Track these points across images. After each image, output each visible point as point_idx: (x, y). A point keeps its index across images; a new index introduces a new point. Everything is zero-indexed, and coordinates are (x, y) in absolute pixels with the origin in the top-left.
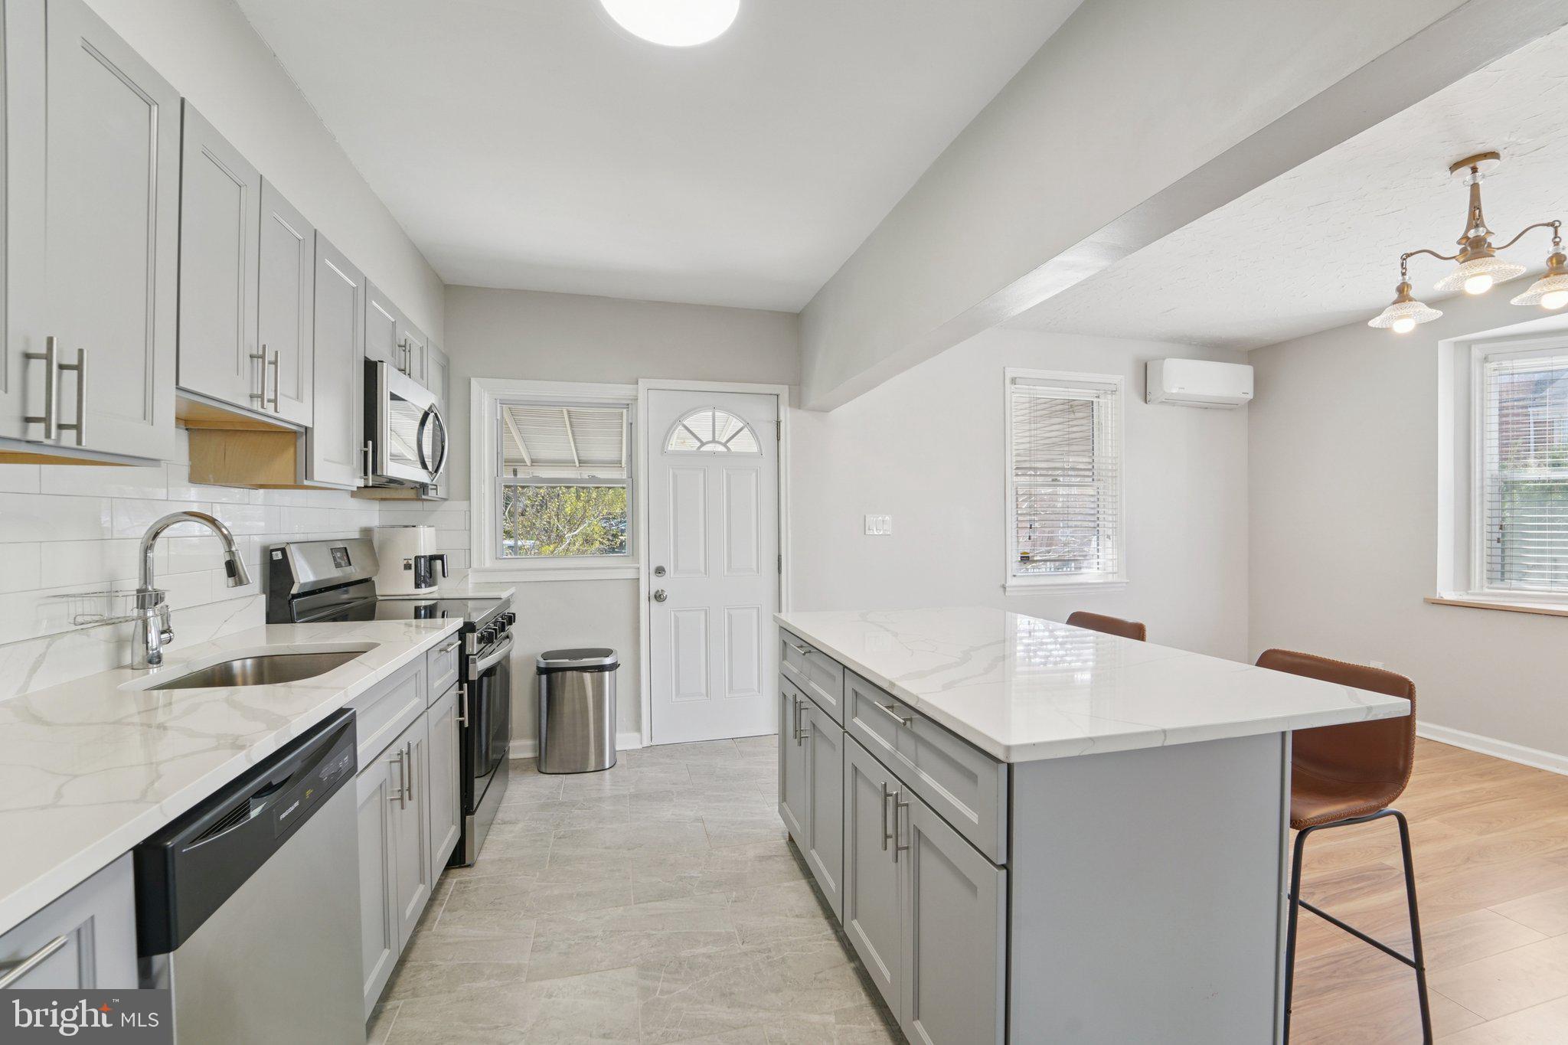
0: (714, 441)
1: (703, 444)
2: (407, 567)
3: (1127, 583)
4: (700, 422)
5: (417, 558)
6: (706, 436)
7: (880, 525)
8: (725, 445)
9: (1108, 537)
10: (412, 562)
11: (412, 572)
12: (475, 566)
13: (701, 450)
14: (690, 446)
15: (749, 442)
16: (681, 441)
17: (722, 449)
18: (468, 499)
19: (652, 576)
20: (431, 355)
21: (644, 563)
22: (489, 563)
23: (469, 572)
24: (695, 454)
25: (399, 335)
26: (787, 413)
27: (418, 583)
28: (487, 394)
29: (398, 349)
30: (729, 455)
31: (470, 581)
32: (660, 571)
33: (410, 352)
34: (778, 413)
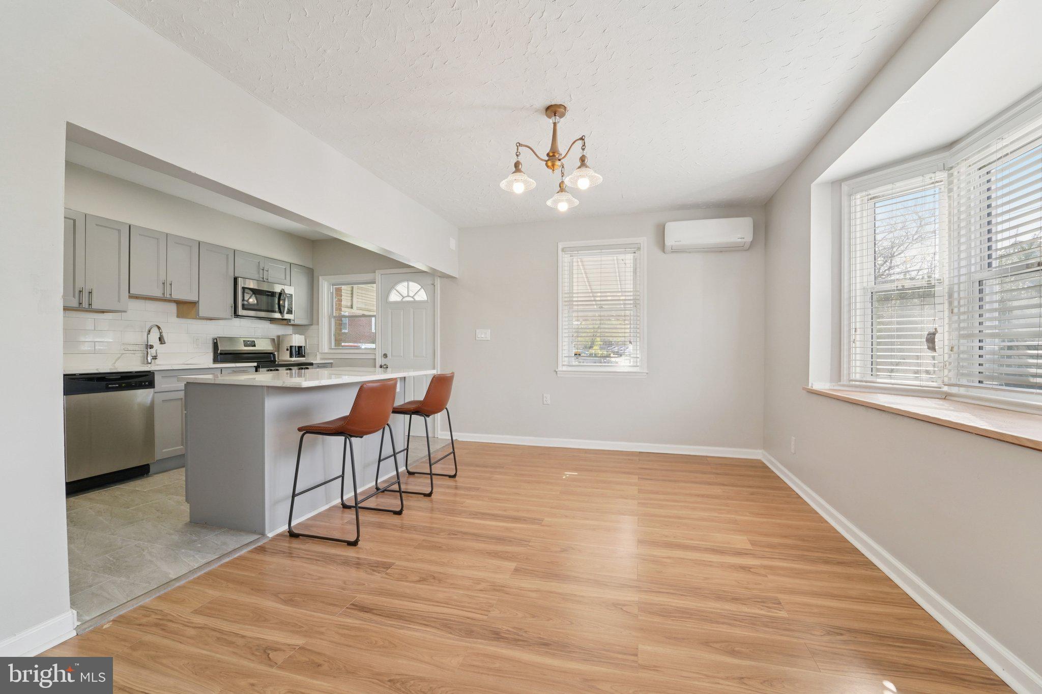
0: (408, 296)
1: (403, 297)
2: (287, 350)
3: (647, 373)
4: (402, 287)
5: (291, 347)
6: (405, 294)
7: (484, 334)
8: (412, 297)
9: (630, 342)
10: (289, 348)
11: (289, 352)
12: (320, 351)
13: (404, 300)
14: (399, 299)
15: (422, 296)
16: (394, 297)
17: (412, 299)
18: (318, 325)
19: (383, 358)
20: (295, 270)
21: (379, 352)
22: (326, 350)
23: (318, 353)
24: (402, 302)
25: (262, 266)
26: (439, 280)
27: (291, 356)
28: (326, 282)
29: (261, 271)
30: (415, 302)
31: (319, 357)
32: (385, 356)
33: (268, 271)
34: (434, 280)
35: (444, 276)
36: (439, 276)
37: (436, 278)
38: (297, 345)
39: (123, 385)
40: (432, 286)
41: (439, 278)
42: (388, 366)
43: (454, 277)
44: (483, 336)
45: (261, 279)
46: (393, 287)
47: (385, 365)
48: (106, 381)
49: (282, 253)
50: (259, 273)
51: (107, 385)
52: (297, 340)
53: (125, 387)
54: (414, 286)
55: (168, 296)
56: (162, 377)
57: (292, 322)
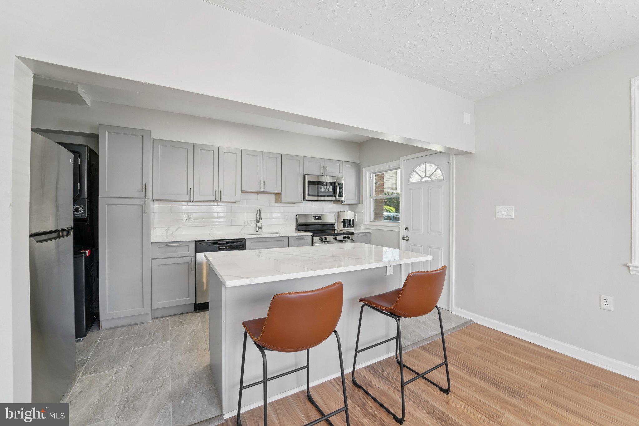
0: (426, 176)
1: (422, 178)
4: (421, 169)
6: (423, 175)
8: (429, 177)
10: (343, 221)
11: (343, 223)
12: (364, 223)
13: (423, 180)
14: (419, 179)
15: (439, 174)
16: (415, 178)
17: (429, 179)
18: (363, 204)
19: (405, 231)
20: (346, 166)
21: (402, 225)
22: (368, 223)
23: (362, 225)
24: (421, 182)
25: (322, 165)
26: (454, 158)
27: (344, 226)
28: (368, 172)
29: (322, 169)
30: (432, 181)
31: (362, 227)
32: (407, 229)
33: (326, 168)
34: (449, 159)
35: (460, 153)
36: (454, 154)
37: (451, 156)
38: (349, 218)
39: (228, 247)
40: (448, 165)
41: (454, 156)
42: (409, 238)
43: (471, 153)
44: (505, 213)
45: (322, 175)
46: (413, 170)
47: (407, 237)
48: (218, 245)
49: (339, 155)
50: (320, 170)
51: (219, 247)
52: (349, 215)
53: (228, 248)
54: (431, 168)
55: (263, 191)
56: (251, 242)
57: (344, 203)
